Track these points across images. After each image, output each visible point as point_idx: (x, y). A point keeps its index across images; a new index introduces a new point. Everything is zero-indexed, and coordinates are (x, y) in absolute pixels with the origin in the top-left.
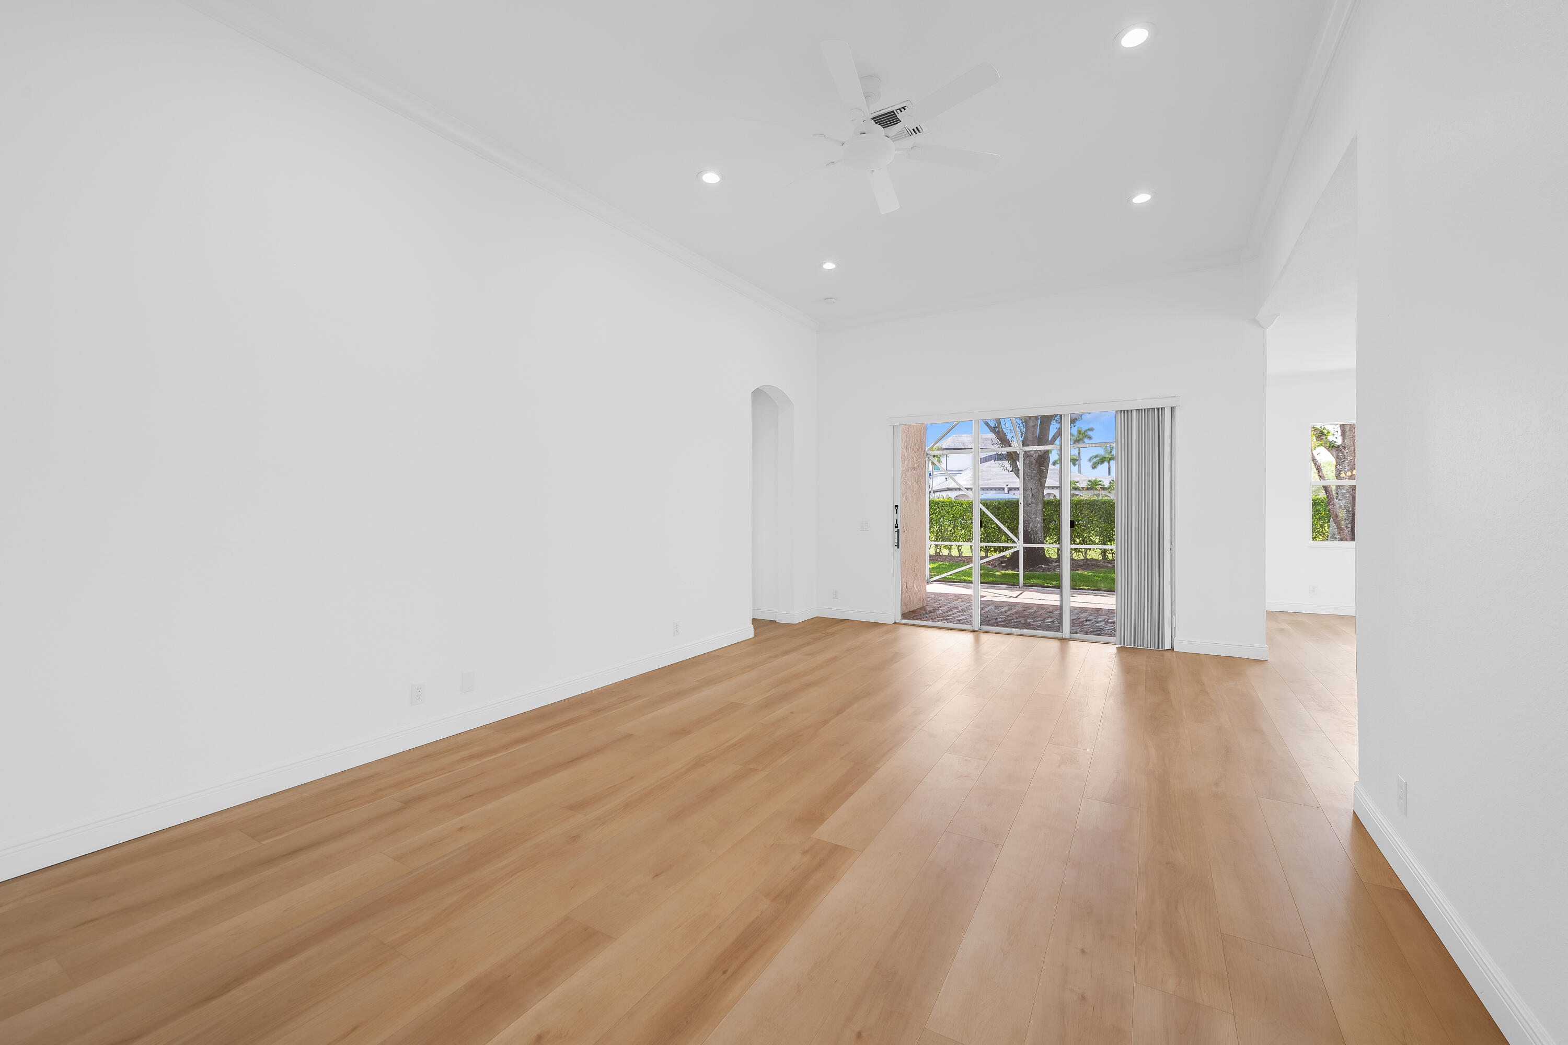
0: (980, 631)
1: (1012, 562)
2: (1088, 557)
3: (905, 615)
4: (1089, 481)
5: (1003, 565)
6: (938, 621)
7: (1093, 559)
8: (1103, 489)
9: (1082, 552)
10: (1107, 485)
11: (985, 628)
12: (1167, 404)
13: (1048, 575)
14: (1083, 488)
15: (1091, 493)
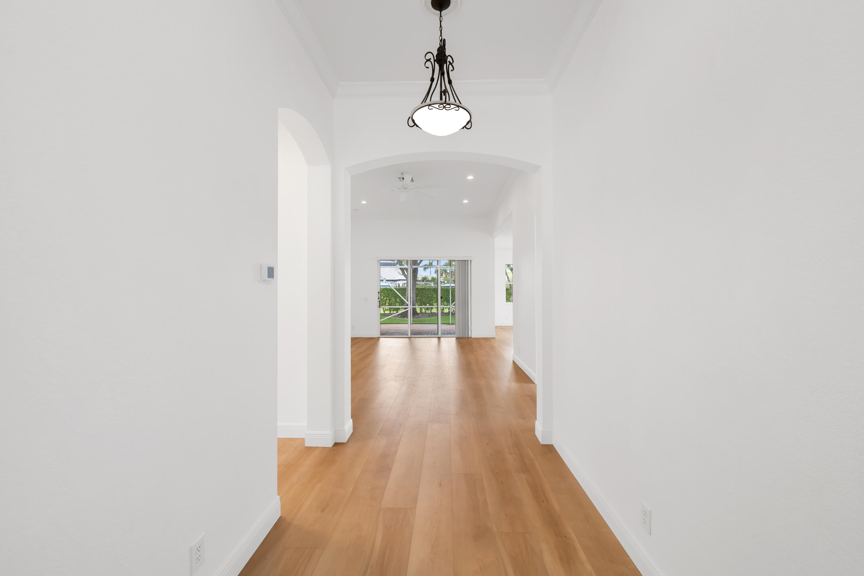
0: (411, 337)
1: (404, 315)
2: (432, 312)
3: (381, 334)
4: (423, 278)
5: (399, 316)
6: (392, 335)
7: (434, 313)
8: (429, 281)
9: (430, 310)
10: (430, 279)
11: (412, 336)
12: (469, 259)
13: (419, 320)
14: (420, 281)
15: (423, 283)
